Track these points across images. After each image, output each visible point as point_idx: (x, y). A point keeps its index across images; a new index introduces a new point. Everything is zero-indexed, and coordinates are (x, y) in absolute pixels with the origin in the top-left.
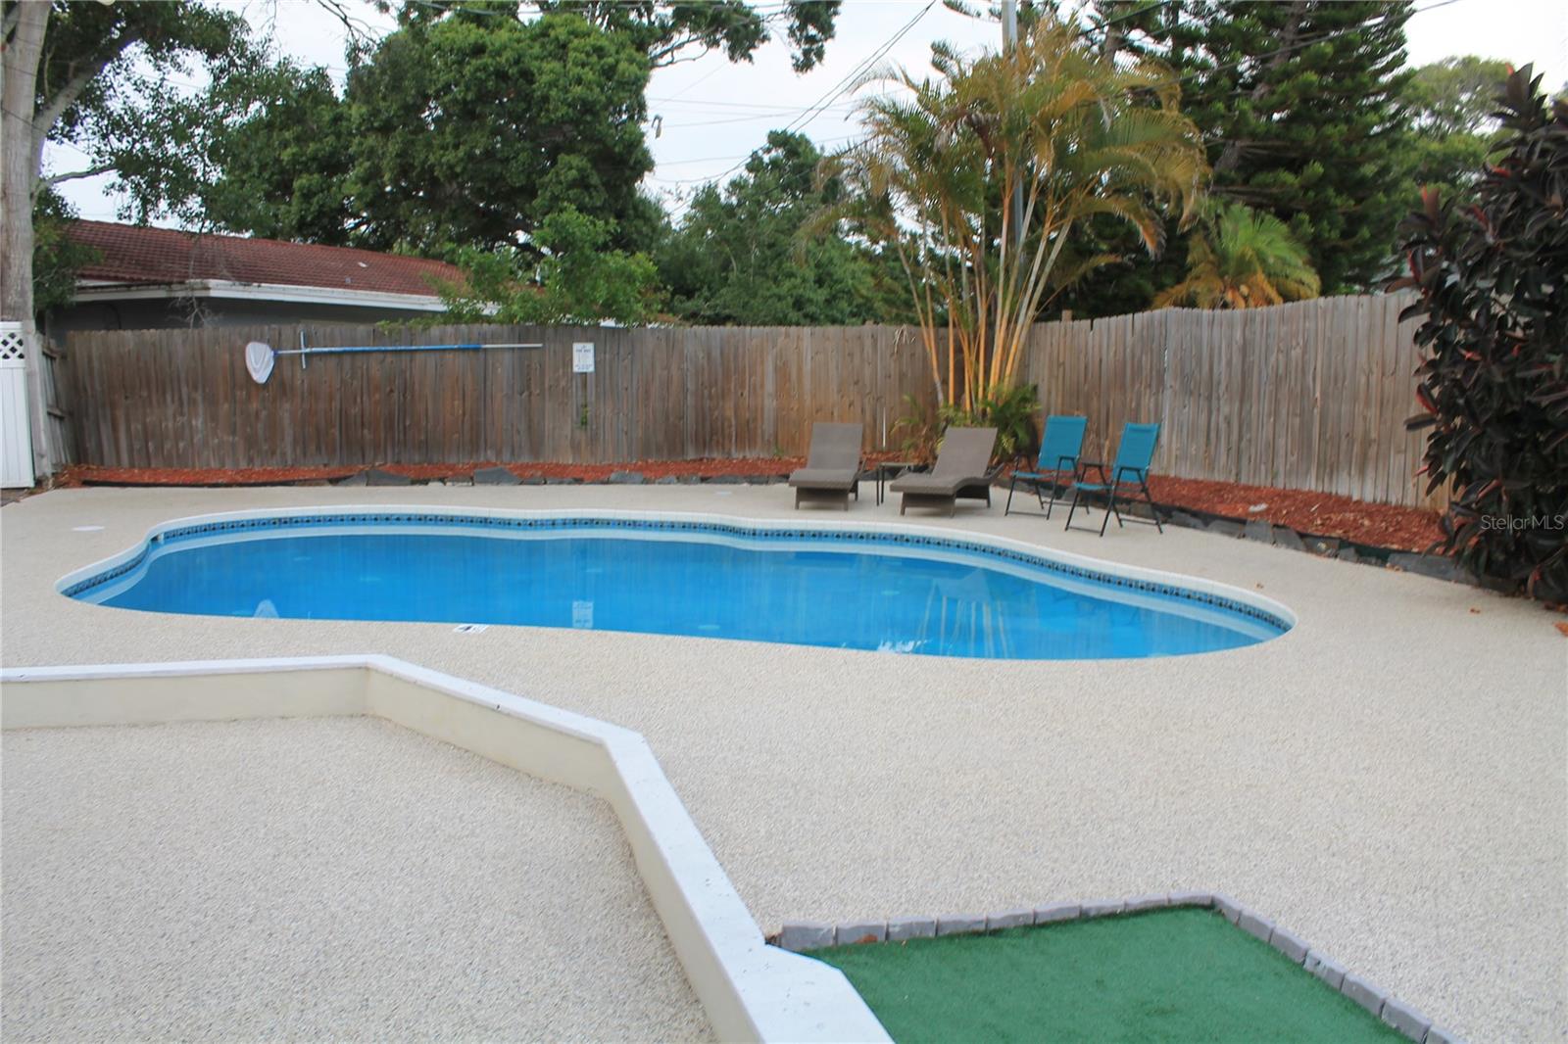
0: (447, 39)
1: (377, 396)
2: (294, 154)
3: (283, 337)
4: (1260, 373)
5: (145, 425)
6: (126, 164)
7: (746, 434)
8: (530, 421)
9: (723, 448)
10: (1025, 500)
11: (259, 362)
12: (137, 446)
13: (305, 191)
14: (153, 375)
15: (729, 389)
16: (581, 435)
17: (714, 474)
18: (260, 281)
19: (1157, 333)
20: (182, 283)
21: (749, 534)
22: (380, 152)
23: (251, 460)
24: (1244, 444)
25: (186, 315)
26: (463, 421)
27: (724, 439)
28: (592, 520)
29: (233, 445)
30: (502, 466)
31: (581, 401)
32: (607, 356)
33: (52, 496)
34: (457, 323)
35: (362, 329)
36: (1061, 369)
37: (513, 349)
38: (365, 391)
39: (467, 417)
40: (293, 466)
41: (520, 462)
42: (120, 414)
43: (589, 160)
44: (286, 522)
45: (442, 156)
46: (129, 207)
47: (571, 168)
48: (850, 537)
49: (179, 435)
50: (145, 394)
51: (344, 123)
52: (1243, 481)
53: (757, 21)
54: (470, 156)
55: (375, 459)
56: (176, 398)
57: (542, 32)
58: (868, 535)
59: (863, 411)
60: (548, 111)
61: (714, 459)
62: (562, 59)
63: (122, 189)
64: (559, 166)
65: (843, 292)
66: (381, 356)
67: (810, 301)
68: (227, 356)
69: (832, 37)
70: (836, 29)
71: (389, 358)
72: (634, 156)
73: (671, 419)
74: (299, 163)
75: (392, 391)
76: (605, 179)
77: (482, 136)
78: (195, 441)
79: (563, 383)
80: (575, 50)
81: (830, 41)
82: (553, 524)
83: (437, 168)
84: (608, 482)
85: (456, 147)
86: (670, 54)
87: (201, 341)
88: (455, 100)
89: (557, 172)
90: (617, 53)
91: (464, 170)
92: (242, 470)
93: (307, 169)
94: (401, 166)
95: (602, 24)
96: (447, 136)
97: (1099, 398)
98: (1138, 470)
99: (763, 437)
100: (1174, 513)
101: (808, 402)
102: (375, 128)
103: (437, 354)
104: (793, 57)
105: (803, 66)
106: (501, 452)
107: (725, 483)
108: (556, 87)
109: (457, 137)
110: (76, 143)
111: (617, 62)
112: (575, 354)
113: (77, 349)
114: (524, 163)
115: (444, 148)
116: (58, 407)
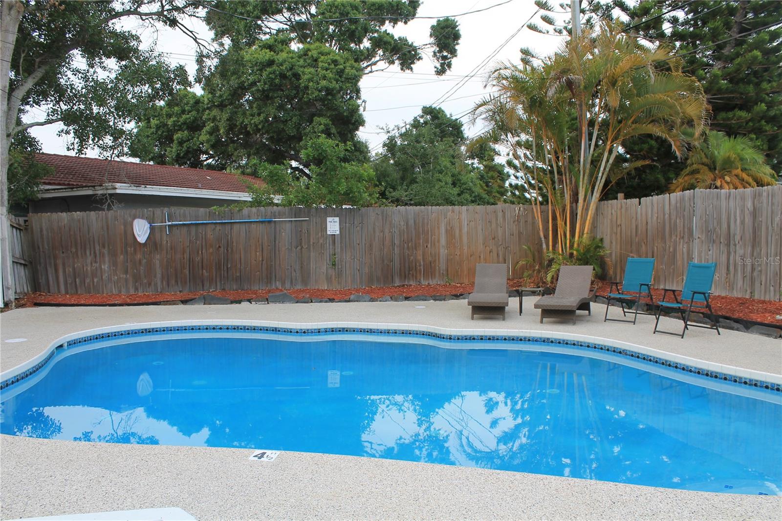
0: (254, 58)
1: (211, 250)
2: (174, 121)
3: (156, 215)
5: (74, 269)
6: (68, 118)
7: (430, 270)
8: (302, 264)
9: (416, 278)
10: (616, 311)
11: (141, 230)
12: (69, 281)
13: (180, 140)
14: (79, 238)
15: (419, 243)
16: (331, 272)
17: (412, 295)
18: (146, 184)
19: (687, 205)
20: (101, 185)
21: (447, 339)
22: (218, 118)
23: (136, 289)
24: (755, 274)
25: (102, 204)
26: (262, 264)
27: (416, 273)
28: (343, 329)
29: (126, 280)
30: (286, 291)
31: (332, 252)
32: (347, 225)
33: (15, 313)
34: (259, 206)
35: (202, 210)
36: (619, 229)
37: (291, 221)
38: (204, 247)
39: (264, 262)
40: (161, 292)
41: (296, 289)
42: (60, 262)
43: (330, 120)
44: (149, 332)
45: (252, 119)
46: (73, 143)
47: (321, 124)
48: (513, 339)
49: (94, 275)
50: (74, 250)
51: (201, 105)
52: (756, 297)
53: (415, 49)
54: (266, 120)
55: (210, 287)
56: (92, 252)
57: (305, 53)
58: (525, 338)
60: (308, 94)
61: (411, 285)
62: (316, 66)
63: (67, 133)
64: (314, 123)
65: (467, 189)
66: (213, 226)
68: (122, 227)
69: (456, 56)
70: (458, 52)
71: (218, 227)
72: (354, 117)
73: (386, 262)
74: (177, 126)
75: (220, 247)
76: (339, 130)
77: (273, 109)
78: (104, 277)
79: (321, 241)
80: (322, 62)
81: (454, 58)
82: (319, 331)
83: (249, 126)
84: (349, 301)
85: (259, 115)
86: (370, 67)
87: (107, 218)
88: (258, 90)
89: (313, 127)
90: (344, 63)
91: (263, 127)
92: (131, 295)
93: (180, 129)
94: (230, 125)
95: (336, 49)
96: (254, 109)
97: (646, 245)
98: (704, 294)
99: (439, 272)
100: (721, 320)
101: (466, 251)
102: (216, 106)
103: (247, 225)
104: (435, 67)
105: (441, 72)
106: (285, 282)
107: (420, 300)
108: (312, 81)
109: (259, 109)
110: (40, 106)
111: (345, 67)
112: (328, 224)
113: (34, 225)
114: (295, 123)
115: (253, 115)
116: (23, 259)
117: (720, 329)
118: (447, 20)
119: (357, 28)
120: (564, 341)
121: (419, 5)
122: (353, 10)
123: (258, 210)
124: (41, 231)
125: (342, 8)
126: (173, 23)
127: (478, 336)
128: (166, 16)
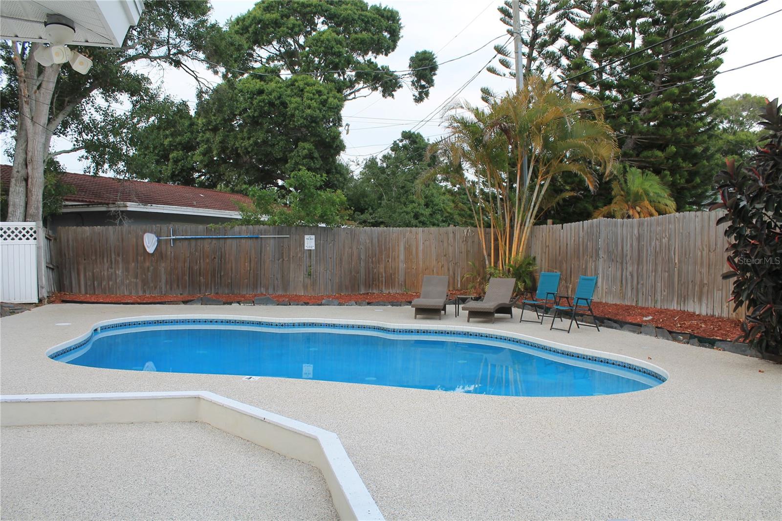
0: (246, 87)
1: (208, 260)
2: (170, 141)
3: (162, 231)
4: (647, 250)
5: (93, 273)
6: (89, 147)
7: (390, 281)
8: (283, 273)
9: (379, 288)
10: (530, 314)
11: (150, 243)
12: (89, 283)
13: (175, 159)
14: (98, 248)
15: (382, 258)
16: (308, 281)
17: (374, 301)
18: (152, 203)
19: (595, 230)
20: (114, 204)
22: (212, 140)
23: (144, 291)
24: (639, 286)
25: (115, 220)
26: (250, 273)
27: (379, 283)
28: (313, 324)
29: (136, 284)
30: (269, 296)
31: (308, 264)
32: (321, 241)
33: (47, 307)
34: (248, 225)
35: (201, 227)
36: (547, 249)
37: (275, 237)
38: (201, 257)
39: (251, 271)
40: (165, 294)
41: (277, 294)
42: (81, 268)
43: (313, 145)
44: (161, 323)
45: (242, 143)
46: (90, 167)
47: (305, 149)
48: (442, 333)
49: (110, 279)
50: (94, 258)
51: (195, 127)
52: (640, 304)
53: (396, 78)
54: (256, 143)
55: (206, 291)
56: (109, 260)
57: (292, 84)
58: (451, 332)
59: (448, 269)
60: (294, 121)
61: (374, 293)
62: (301, 97)
63: (87, 158)
64: (299, 148)
65: (439, 210)
66: (210, 241)
67: (422, 214)
68: (135, 240)
69: (433, 86)
70: (435, 82)
71: (214, 241)
72: (336, 143)
73: (353, 273)
74: (173, 146)
75: (215, 258)
76: (321, 154)
77: (262, 133)
78: (117, 281)
79: (299, 255)
80: (307, 92)
81: (431, 88)
82: (294, 325)
83: (239, 149)
84: (321, 305)
85: (249, 138)
86: (353, 94)
87: (122, 232)
88: (249, 116)
89: (298, 151)
90: (328, 94)
91: (253, 150)
92: (140, 296)
93: (176, 149)
94: (222, 147)
95: (321, 79)
96: (245, 133)
97: (566, 263)
98: (586, 300)
99: (398, 283)
100: (605, 321)
101: (421, 265)
102: (210, 129)
103: (238, 240)
104: (414, 95)
105: (419, 99)
106: (268, 289)
107: (380, 305)
108: (298, 110)
109: (249, 134)
110: (66, 136)
111: (328, 98)
112: (306, 240)
113: (62, 235)
114: (282, 147)
115: (243, 139)
116: (51, 264)
118: (425, 52)
119: (340, 61)
120: (479, 334)
121: (399, 38)
122: (337, 44)
123: (247, 228)
124: (68, 241)
125: (327, 43)
126: (178, 64)
127: (415, 330)
128: (171, 59)
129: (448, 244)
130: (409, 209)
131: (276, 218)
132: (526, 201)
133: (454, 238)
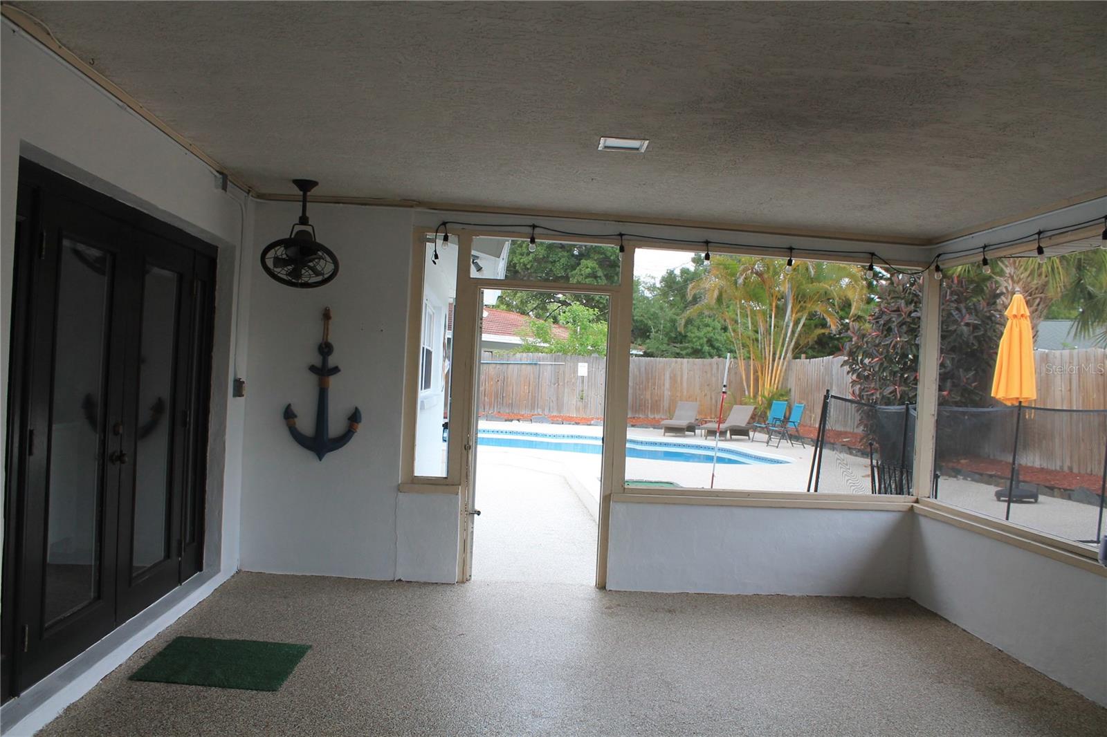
7: (656, 407)
8: (558, 396)
9: (645, 413)
15: (648, 386)
16: (580, 404)
17: (638, 424)
26: (528, 396)
27: (645, 408)
30: (545, 416)
31: (581, 389)
32: (594, 369)
34: (528, 351)
37: (552, 365)
38: (486, 380)
39: (530, 394)
41: (552, 415)
45: (521, 259)
47: (587, 267)
55: (490, 409)
59: (711, 398)
61: (639, 417)
64: (581, 265)
66: (494, 365)
67: (717, 340)
71: (498, 366)
75: (498, 381)
76: (605, 273)
79: (573, 380)
84: (590, 425)
99: (663, 409)
101: (685, 392)
103: (519, 365)
106: (544, 410)
112: (579, 368)
117: (805, 445)
123: (528, 355)
129: (712, 374)
130: (701, 334)
131: (553, 347)
132: (789, 338)
133: (718, 368)
